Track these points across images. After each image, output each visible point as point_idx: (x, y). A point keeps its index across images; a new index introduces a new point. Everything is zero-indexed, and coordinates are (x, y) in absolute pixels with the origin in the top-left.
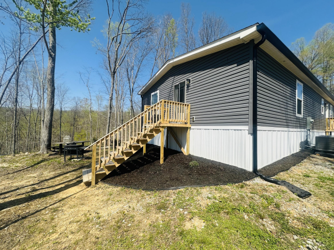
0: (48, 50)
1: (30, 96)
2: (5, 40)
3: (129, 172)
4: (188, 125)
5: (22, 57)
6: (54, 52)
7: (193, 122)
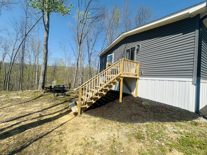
0: (45, 26)
1: (30, 56)
2: (17, 23)
3: (100, 106)
4: (138, 77)
5: (27, 32)
6: (48, 27)
7: (141, 75)
